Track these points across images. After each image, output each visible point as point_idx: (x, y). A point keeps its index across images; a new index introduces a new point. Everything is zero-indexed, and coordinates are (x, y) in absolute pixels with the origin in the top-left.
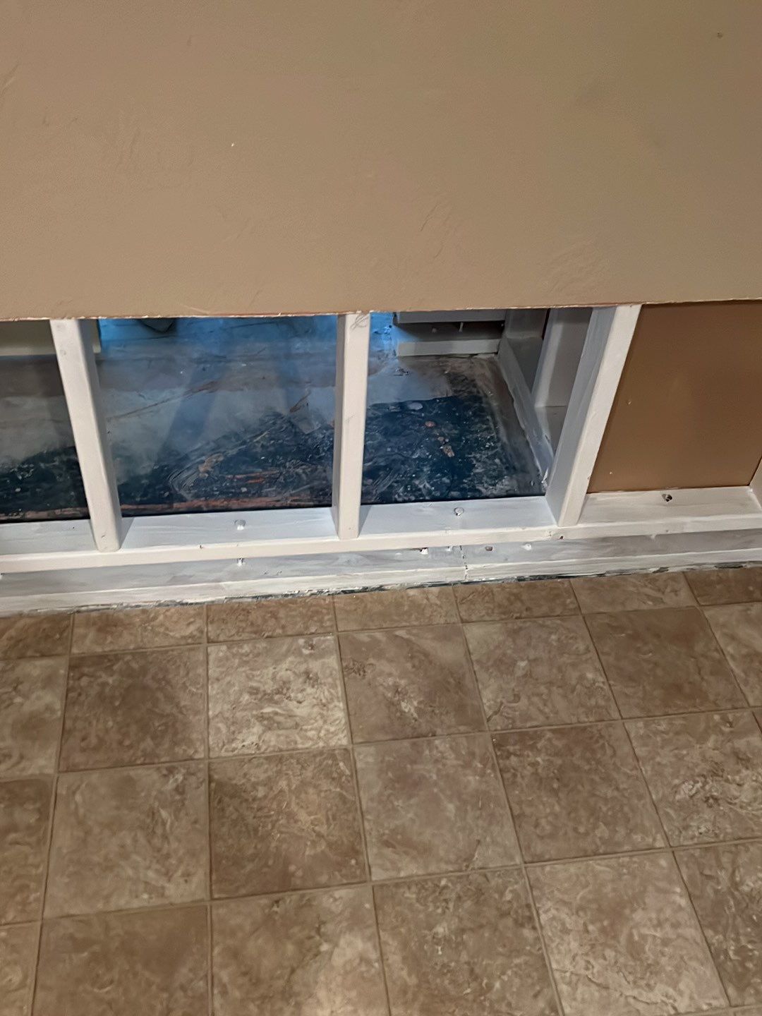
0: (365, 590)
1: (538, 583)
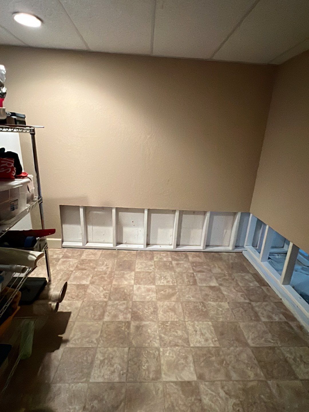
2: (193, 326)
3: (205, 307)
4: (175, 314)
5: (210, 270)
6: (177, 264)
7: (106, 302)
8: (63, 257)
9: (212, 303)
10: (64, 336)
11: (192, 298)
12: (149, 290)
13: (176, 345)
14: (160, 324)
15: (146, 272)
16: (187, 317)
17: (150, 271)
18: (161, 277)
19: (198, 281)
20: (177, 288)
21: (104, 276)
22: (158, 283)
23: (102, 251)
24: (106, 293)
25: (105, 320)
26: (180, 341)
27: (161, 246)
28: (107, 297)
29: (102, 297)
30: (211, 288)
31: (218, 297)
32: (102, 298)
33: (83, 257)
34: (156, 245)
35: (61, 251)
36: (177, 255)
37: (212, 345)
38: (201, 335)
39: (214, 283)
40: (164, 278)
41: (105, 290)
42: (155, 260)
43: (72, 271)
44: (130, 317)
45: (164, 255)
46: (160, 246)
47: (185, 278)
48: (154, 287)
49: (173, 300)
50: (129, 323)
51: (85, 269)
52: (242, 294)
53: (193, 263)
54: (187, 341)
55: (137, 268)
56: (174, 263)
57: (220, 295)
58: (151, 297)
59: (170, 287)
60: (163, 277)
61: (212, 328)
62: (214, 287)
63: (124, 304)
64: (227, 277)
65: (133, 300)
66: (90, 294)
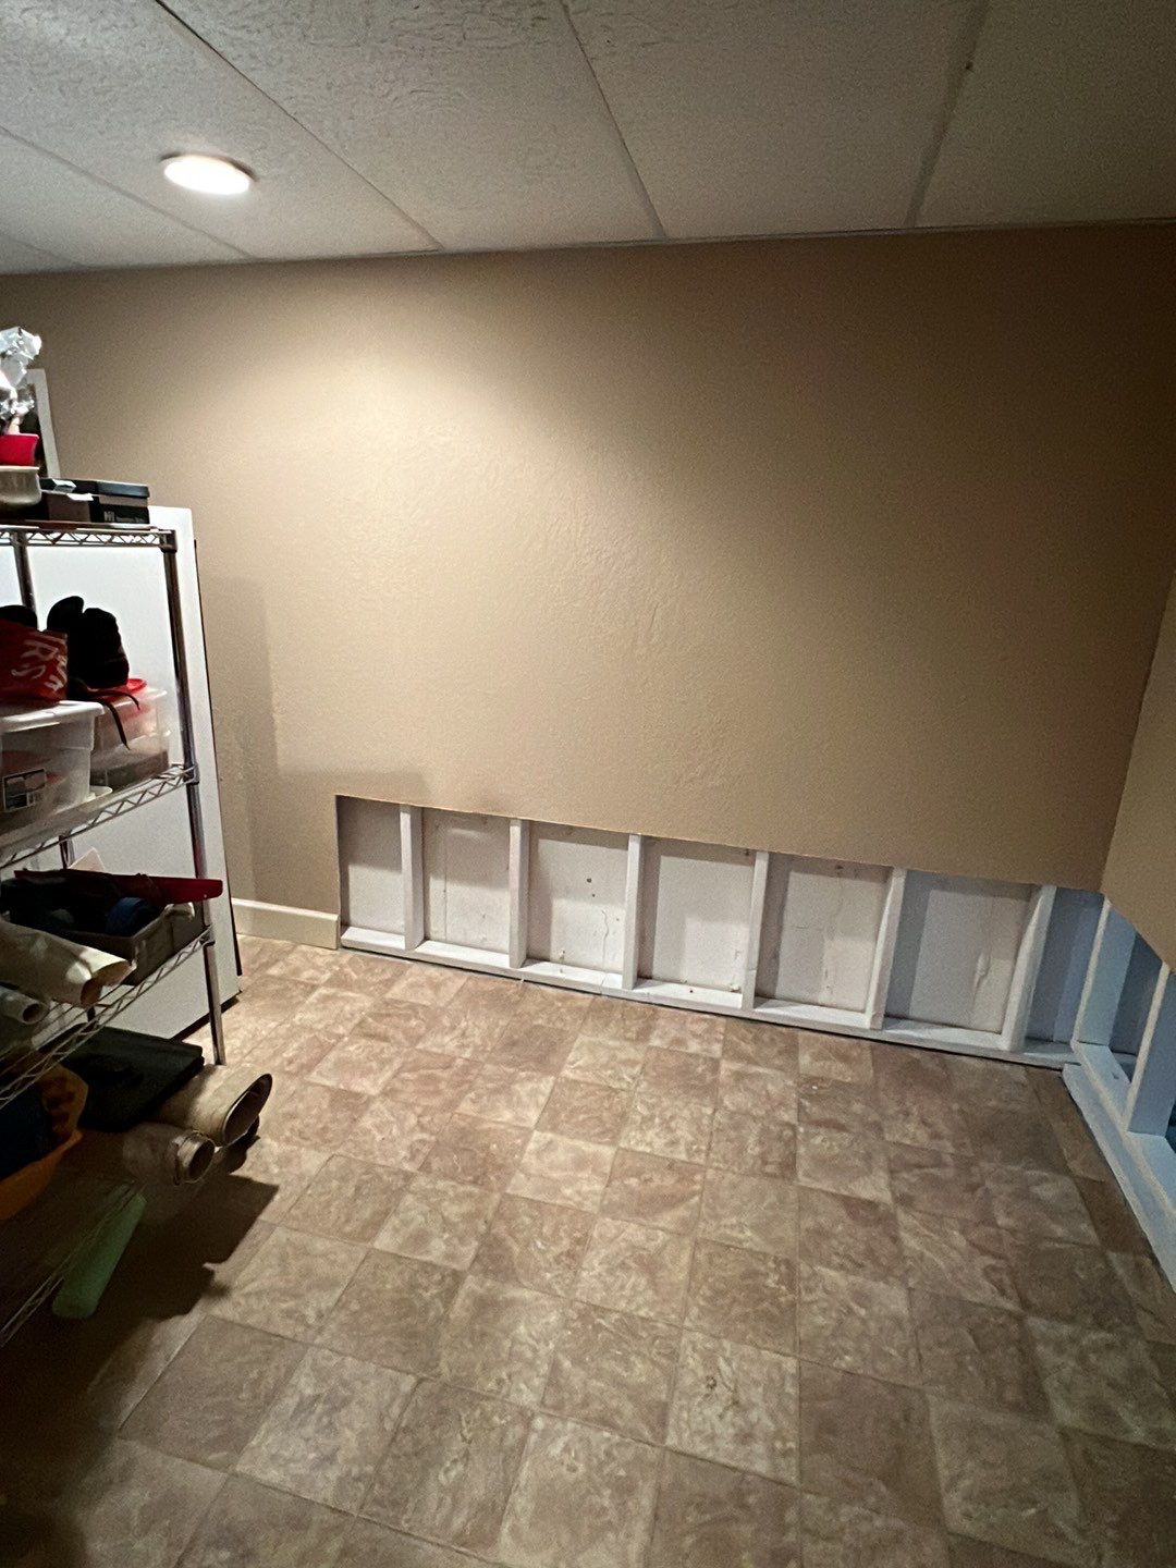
2: (709, 1358)
3: (791, 1288)
4: (654, 1284)
5: (878, 1128)
6: (739, 1076)
7: (408, 1177)
8: (329, 983)
9: (831, 1274)
10: (221, 1272)
11: (748, 1233)
12: (581, 1162)
13: (605, 1422)
14: (573, 1314)
15: (601, 1088)
16: (695, 1311)
17: (616, 1085)
18: (652, 1118)
19: (803, 1165)
20: (698, 1177)
21: (438, 1073)
22: (632, 1139)
23: (470, 978)
24: (422, 1142)
25: (377, 1245)
26: (628, 1409)
27: (694, 989)
28: (421, 1158)
29: (404, 1153)
30: (853, 1206)
31: (870, 1253)
32: (400, 1158)
33: (396, 991)
34: (678, 982)
35: (331, 959)
36: (750, 1036)
37: (762, 1467)
38: (727, 1409)
39: (873, 1188)
40: (661, 1124)
41: (423, 1128)
42: (655, 1042)
43: (340, 1037)
44: (471, 1256)
45: (700, 1028)
46: (689, 988)
47: (751, 1140)
48: (607, 1152)
49: (661, 1224)
50: (458, 1277)
51: (385, 1039)
52: (994, 1269)
53: (811, 1080)
54: (659, 1416)
55: (572, 1063)
56: (727, 1067)
57: (885, 1249)
58: (579, 1193)
59: (672, 1166)
60: (657, 1120)
61: (791, 1390)
62: (871, 1205)
63: (470, 1195)
64: (949, 1173)
65: (509, 1191)
66: (367, 1132)
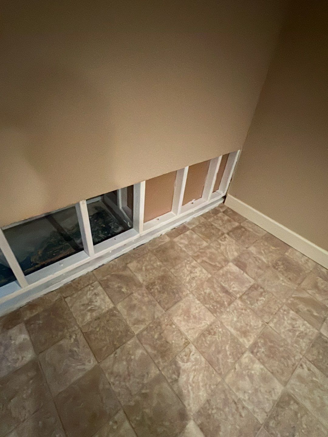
0: (99, 267)
1: (138, 248)
